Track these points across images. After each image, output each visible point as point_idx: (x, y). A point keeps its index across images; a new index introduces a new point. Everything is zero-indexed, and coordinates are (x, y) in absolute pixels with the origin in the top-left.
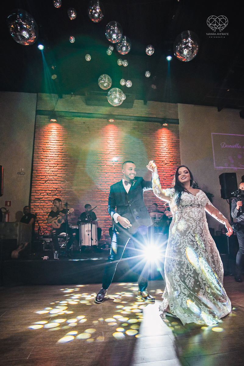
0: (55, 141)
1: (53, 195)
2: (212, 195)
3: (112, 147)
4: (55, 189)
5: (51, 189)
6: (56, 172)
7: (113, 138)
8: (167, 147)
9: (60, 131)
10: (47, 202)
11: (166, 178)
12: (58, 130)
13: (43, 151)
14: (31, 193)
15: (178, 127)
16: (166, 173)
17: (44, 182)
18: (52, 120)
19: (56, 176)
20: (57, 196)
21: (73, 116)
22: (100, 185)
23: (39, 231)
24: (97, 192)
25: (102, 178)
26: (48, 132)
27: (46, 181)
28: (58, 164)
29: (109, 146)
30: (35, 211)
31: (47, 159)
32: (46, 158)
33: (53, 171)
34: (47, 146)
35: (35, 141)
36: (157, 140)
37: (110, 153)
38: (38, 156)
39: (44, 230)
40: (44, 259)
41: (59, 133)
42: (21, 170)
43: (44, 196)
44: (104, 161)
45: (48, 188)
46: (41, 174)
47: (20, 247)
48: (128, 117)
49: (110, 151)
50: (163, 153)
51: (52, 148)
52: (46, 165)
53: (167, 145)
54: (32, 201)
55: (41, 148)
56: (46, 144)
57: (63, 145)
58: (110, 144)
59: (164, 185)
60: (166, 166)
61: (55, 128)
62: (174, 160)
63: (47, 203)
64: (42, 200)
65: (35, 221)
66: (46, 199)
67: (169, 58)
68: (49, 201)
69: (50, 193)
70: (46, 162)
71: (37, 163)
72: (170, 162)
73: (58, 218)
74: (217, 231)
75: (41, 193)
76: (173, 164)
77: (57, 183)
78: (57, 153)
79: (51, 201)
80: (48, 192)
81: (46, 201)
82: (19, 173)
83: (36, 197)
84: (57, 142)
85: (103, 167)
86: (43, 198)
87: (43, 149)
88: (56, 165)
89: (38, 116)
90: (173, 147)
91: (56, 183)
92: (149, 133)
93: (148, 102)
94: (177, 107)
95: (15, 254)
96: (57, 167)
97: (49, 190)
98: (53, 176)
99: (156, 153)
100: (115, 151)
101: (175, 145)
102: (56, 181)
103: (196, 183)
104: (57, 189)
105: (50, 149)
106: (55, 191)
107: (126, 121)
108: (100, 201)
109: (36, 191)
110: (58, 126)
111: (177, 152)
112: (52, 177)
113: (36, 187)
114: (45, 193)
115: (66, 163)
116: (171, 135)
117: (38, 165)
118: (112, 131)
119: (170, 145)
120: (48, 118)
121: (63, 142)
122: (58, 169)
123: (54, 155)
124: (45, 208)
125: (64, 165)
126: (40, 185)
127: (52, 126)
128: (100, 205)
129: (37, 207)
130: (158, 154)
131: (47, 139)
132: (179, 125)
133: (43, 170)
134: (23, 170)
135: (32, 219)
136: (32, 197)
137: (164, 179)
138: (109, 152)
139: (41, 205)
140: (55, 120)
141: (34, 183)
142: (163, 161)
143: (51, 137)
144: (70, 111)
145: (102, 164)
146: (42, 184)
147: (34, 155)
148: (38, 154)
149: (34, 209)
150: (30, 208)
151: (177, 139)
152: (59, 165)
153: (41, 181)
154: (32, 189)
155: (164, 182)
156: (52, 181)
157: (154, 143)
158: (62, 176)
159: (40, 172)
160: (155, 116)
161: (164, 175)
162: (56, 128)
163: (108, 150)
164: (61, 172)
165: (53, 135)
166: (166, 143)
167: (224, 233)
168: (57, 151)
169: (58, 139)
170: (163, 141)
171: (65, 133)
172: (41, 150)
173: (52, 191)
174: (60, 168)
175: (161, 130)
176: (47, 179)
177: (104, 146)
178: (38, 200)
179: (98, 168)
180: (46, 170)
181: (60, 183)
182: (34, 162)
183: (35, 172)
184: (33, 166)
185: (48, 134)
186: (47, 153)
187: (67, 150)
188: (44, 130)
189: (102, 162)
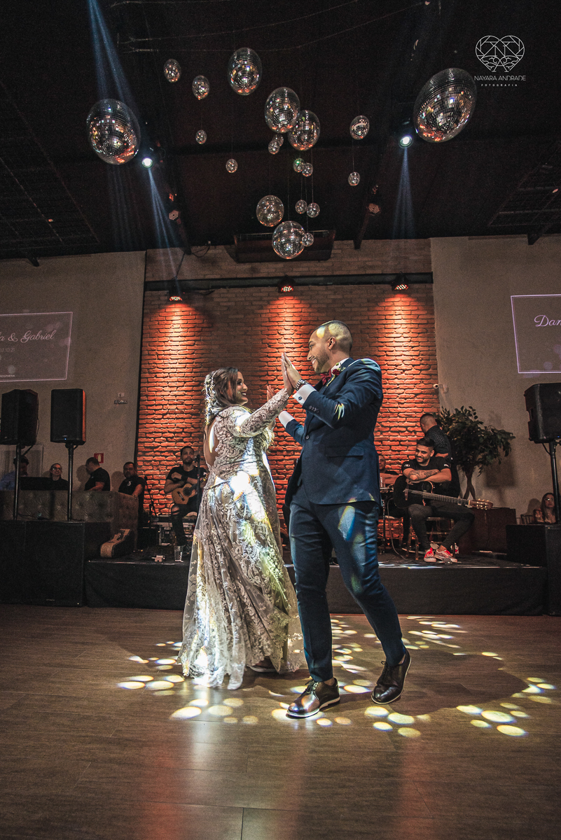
0: (180, 339)
1: (177, 442)
2: (511, 435)
3: (290, 341)
4: (181, 430)
5: (173, 430)
6: (182, 398)
7: (292, 323)
8: (405, 335)
9: (188, 317)
10: (166, 454)
11: (403, 401)
12: (184, 316)
13: (159, 359)
14: (137, 438)
15: (432, 289)
16: (405, 389)
17: (161, 416)
18: (173, 298)
19: (182, 404)
20: (185, 442)
21: (213, 287)
23: (150, 509)
26: (166, 322)
27: (164, 415)
28: (185, 382)
29: (283, 341)
30: (144, 471)
31: (164, 373)
32: (163, 371)
33: (176, 396)
34: (164, 348)
35: (144, 340)
36: (384, 322)
38: (148, 369)
39: (161, 507)
40: (156, 561)
41: (185, 322)
42: (121, 395)
43: (160, 443)
44: (274, 371)
45: (168, 428)
46: (154, 402)
47: (116, 537)
48: (322, 279)
49: (286, 350)
50: (397, 348)
51: (173, 352)
52: (164, 384)
53: (406, 330)
54: (140, 453)
55: (154, 353)
56: (163, 344)
57: (194, 344)
58: (286, 336)
59: (400, 417)
60: (403, 374)
61: (179, 314)
62: (423, 361)
63: (166, 457)
64: (158, 451)
65: (143, 490)
66: (164, 449)
67: (406, 140)
68: (169, 451)
69: (172, 438)
70: (163, 380)
71: (148, 382)
72: (413, 366)
73: (185, 487)
74: (522, 516)
75: (155, 438)
76: (421, 370)
77: (184, 419)
78: (183, 361)
80: (167, 434)
81: (164, 452)
82: (117, 402)
83: (146, 445)
84: (186, 339)
86: (158, 446)
87: (158, 355)
88: (181, 384)
89: (148, 293)
90: (419, 333)
91: (182, 418)
92: (366, 309)
93: (363, 242)
94: (429, 245)
95: (107, 548)
96: (184, 388)
97: (169, 432)
98: (176, 404)
99: (381, 349)
100: (295, 350)
101: (425, 330)
102: (182, 413)
103: (474, 410)
104: (183, 428)
105: (170, 355)
106: (181, 433)
107: (317, 288)
109: (146, 433)
110: (184, 309)
111: (429, 344)
112: (174, 407)
114: (162, 438)
116: (416, 308)
117: (149, 385)
118: (288, 310)
119: (412, 330)
120: (166, 295)
121: (195, 338)
122: (186, 391)
123: (177, 366)
124: (164, 465)
125: (197, 383)
126: (154, 423)
127: (173, 310)
129: (149, 464)
130: (386, 352)
131: (164, 335)
132: (434, 285)
133: (158, 394)
134: (123, 395)
135: (139, 487)
136: (139, 445)
137: (399, 403)
139: (155, 461)
140: (178, 298)
141: (142, 419)
142: (396, 366)
143: (172, 330)
144: (207, 277)
145: (269, 378)
146: (156, 421)
147: (143, 366)
148: (149, 364)
149: (144, 468)
150: (135, 464)
151: (429, 317)
152: (188, 383)
153: (155, 415)
154: (140, 431)
155: (399, 409)
156: (175, 414)
157: (377, 329)
158: (192, 405)
159: (153, 398)
160: (379, 271)
161: (399, 394)
162: (182, 313)
163: (280, 350)
164: (192, 396)
165: (175, 326)
166: (405, 326)
167: (540, 519)
168: (183, 356)
169: (185, 334)
170: (397, 322)
171: (197, 321)
172: (154, 357)
173: (174, 433)
174: (190, 388)
175: (392, 300)
176: (166, 411)
177: (273, 341)
178: (149, 450)
179: (261, 385)
180: (163, 393)
181: (190, 418)
182: (142, 380)
183: (145, 398)
184: (140, 387)
185: (167, 326)
186: (166, 361)
187: (202, 354)
188: (160, 318)
189: (270, 373)
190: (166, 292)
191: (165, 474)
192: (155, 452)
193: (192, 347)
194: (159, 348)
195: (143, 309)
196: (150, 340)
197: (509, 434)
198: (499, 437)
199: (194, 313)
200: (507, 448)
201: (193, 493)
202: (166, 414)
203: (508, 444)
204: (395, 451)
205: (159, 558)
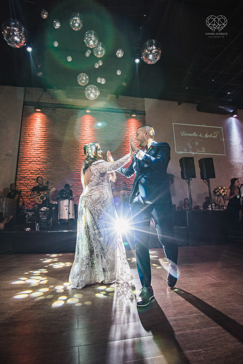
0: (39, 128)
1: (36, 174)
3: (89, 133)
4: (38, 169)
6: (39, 155)
7: (90, 126)
9: (44, 119)
10: (31, 180)
12: (42, 119)
13: (29, 137)
14: (17, 172)
17: (29, 163)
18: (37, 110)
19: (39, 158)
21: (56, 107)
22: (78, 166)
23: (22, 205)
24: (75, 172)
25: (79, 160)
26: (33, 120)
27: (30, 162)
28: (41, 148)
29: (86, 133)
32: (31, 142)
33: (37, 154)
34: (32, 132)
35: (22, 127)
36: (127, 129)
37: (87, 139)
38: (24, 141)
39: (28, 205)
40: (26, 230)
41: (43, 121)
42: (9, 152)
43: (28, 175)
44: (81, 145)
45: (32, 168)
46: (26, 156)
47: (6, 219)
49: (87, 137)
52: (31, 148)
54: (18, 179)
55: (26, 133)
56: (31, 130)
57: (46, 131)
58: (87, 131)
63: (31, 181)
64: (27, 179)
65: (20, 197)
66: (30, 178)
67: (137, 61)
68: (32, 179)
69: (34, 173)
70: (31, 146)
71: (23, 147)
73: (41, 195)
75: (25, 173)
77: (40, 164)
78: (40, 138)
79: (35, 179)
81: (30, 179)
82: (7, 155)
83: (21, 175)
84: (42, 128)
85: (80, 150)
86: (27, 177)
87: (29, 135)
89: (25, 106)
93: (120, 96)
94: (144, 101)
96: (41, 150)
97: (33, 170)
98: (37, 158)
99: (126, 139)
100: (91, 137)
102: (40, 162)
104: (39, 169)
105: (35, 135)
106: (38, 171)
108: (77, 180)
109: (21, 170)
110: (42, 115)
112: (36, 159)
113: (22, 167)
114: (29, 173)
115: (48, 147)
116: (139, 124)
118: (88, 120)
121: (46, 129)
122: (41, 152)
123: (38, 140)
124: (29, 185)
125: (47, 149)
127: (37, 115)
128: (77, 184)
129: (22, 185)
130: (127, 141)
131: (32, 126)
132: (146, 116)
133: (28, 152)
134: (10, 152)
135: (17, 195)
136: (17, 176)
138: (85, 138)
139: (25, 183)
140: (39, 110)
141: (20, 164)
143: (36, 124)
144: (53, 103)
145: (79, 148)
146: (26, 165)
147: (21, 139)
148: (24, 138)
149: (20, 186)
150: (16, 185)
153: (26, 162)
154: (18, 169)
156: (36, 162)
157: (124, 131)
158: (44, 158)
159: (25, 154)
160: (125, 108)
162: (41, 117)
164: (44, 154)
165: (37, 122)
166: (135, 131)
168: (41, 136)
169: (42, 126)
170: (132, 129)
171: (48, 121)
172: (27, 135)
173: (35, 170)
174: (43, 151)
175: (130, 120)
176: (31, 161)
177: (81, 133)
178: (23, 178)
179: (75, 151)
180: (30, 152)
181: (43, 164)
182: (21, 146)
183: (21, 154)
184: (19, 149)
185: (33, 122)
186: (32, 138)
187: (50, 136)
188: (30, 118)
189: (80, 146)
190: (33, 107)
191: (30, 189)
192: (25, 179)
193: (45, 133)
194: (29, 132)
195: (22, 113)
196: (25, 127)
197: (173, 175)
198: (170, 177)
199: (47, 117)
200: (172, 181)
201: (45, 198)
202: (32, 162)
203: (173, 179)
204: (131, 181)
205: (28, 229)
